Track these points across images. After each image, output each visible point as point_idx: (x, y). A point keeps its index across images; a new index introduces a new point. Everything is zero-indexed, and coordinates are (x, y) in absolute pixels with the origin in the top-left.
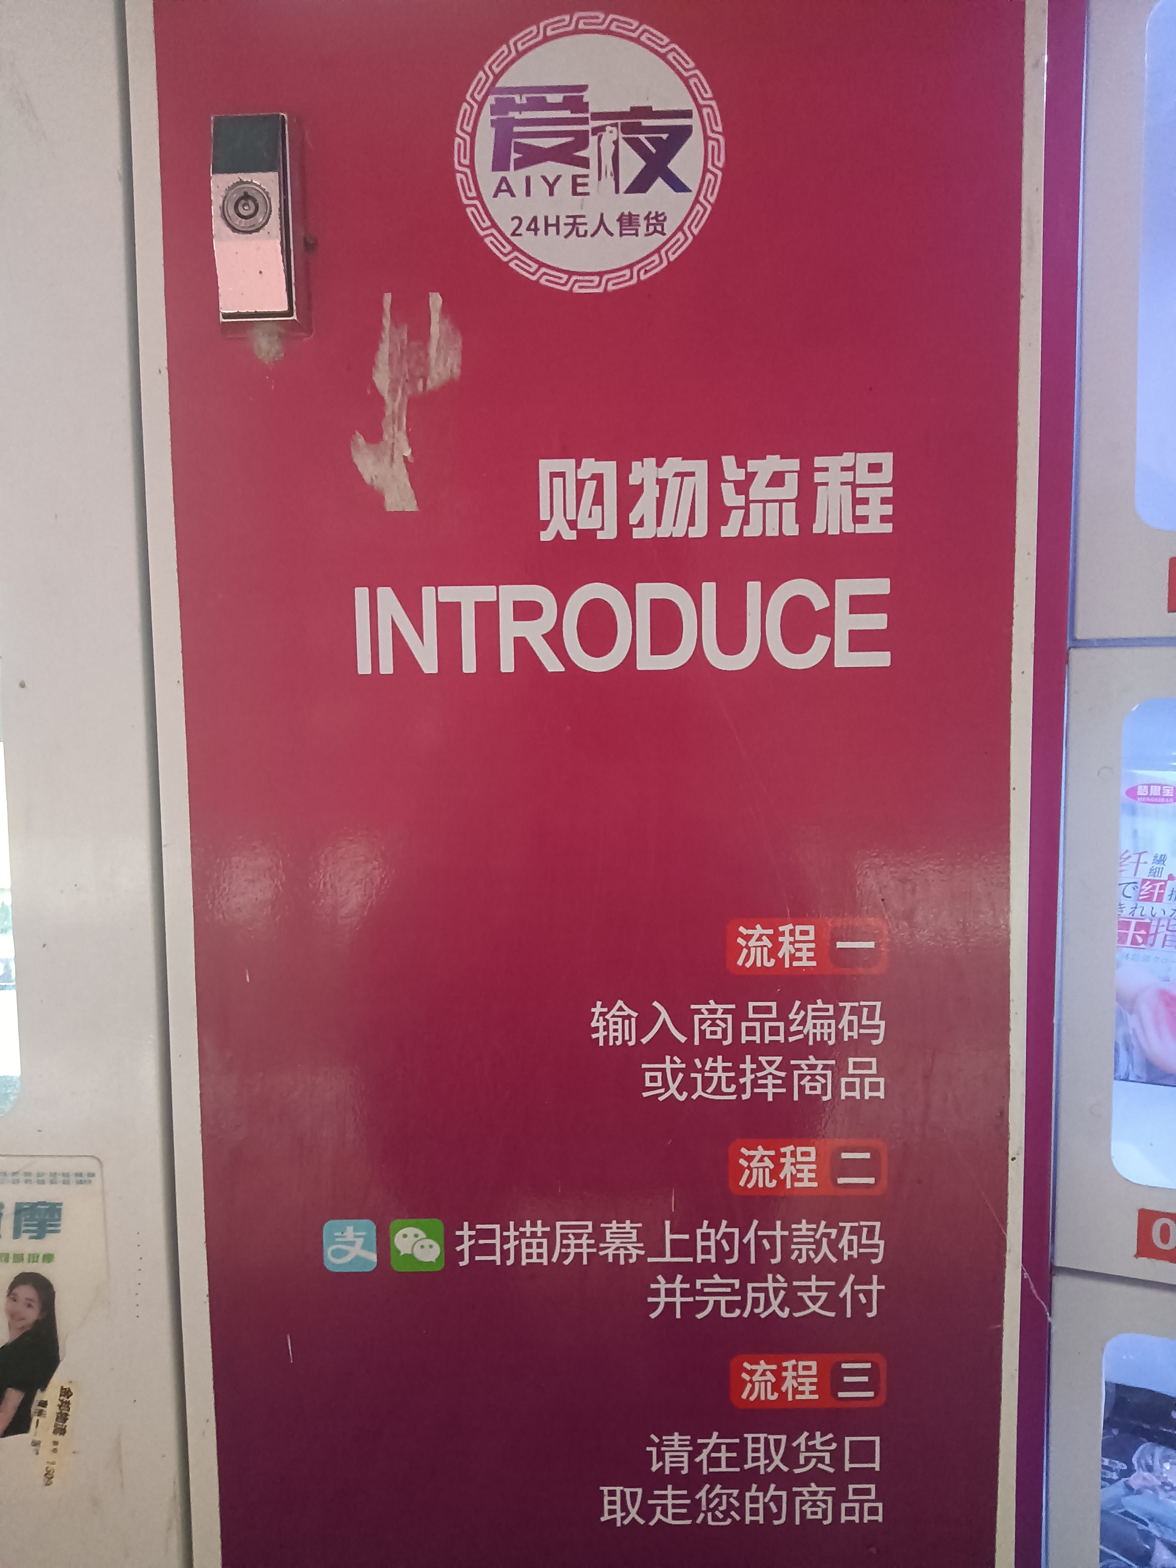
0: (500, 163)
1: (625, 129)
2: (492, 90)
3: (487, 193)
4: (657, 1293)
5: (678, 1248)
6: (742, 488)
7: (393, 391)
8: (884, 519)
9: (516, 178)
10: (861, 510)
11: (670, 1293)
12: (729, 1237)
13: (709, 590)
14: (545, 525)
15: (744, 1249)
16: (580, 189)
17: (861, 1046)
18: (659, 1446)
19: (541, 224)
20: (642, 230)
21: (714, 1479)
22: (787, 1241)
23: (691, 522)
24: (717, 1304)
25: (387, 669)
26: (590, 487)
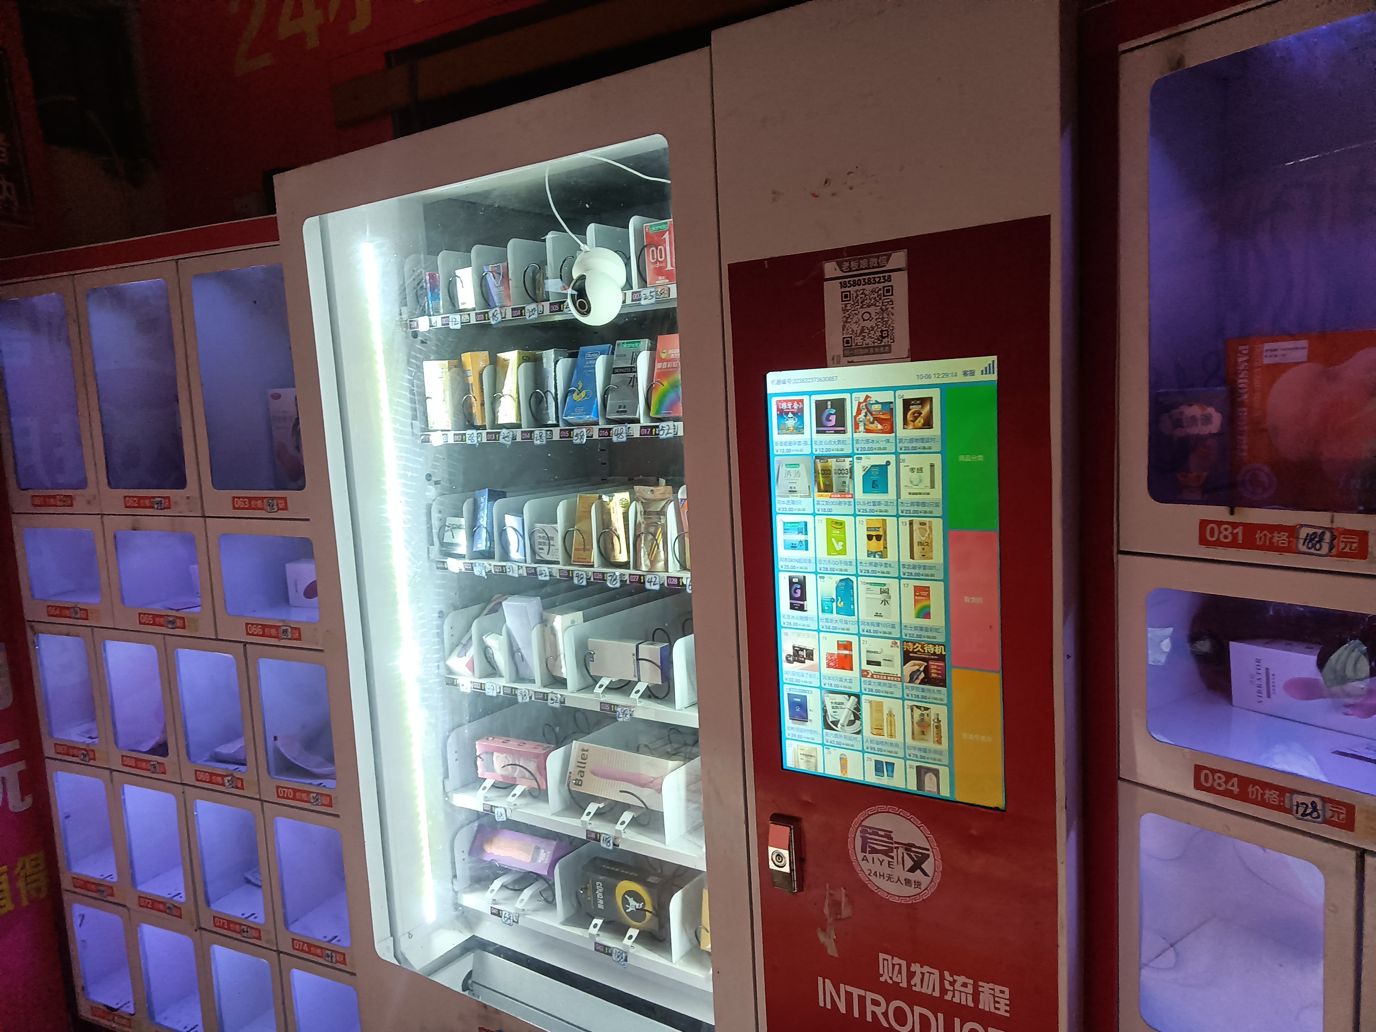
0: (863, 850)
1: (906, 849)
2: (860, 825)
3: (860, 858)
6: (952, 983)
7: (830, 916)
8: (1006, 1011)
9: (869, 856)
10: (997, 1005)
13: (941, 1016)
14: (882, 975)
16: (891, 866)
19: (878, 874)
20: (913, 885)
23: (934, 990)
25: (829, 1006)
26: (897, 967)
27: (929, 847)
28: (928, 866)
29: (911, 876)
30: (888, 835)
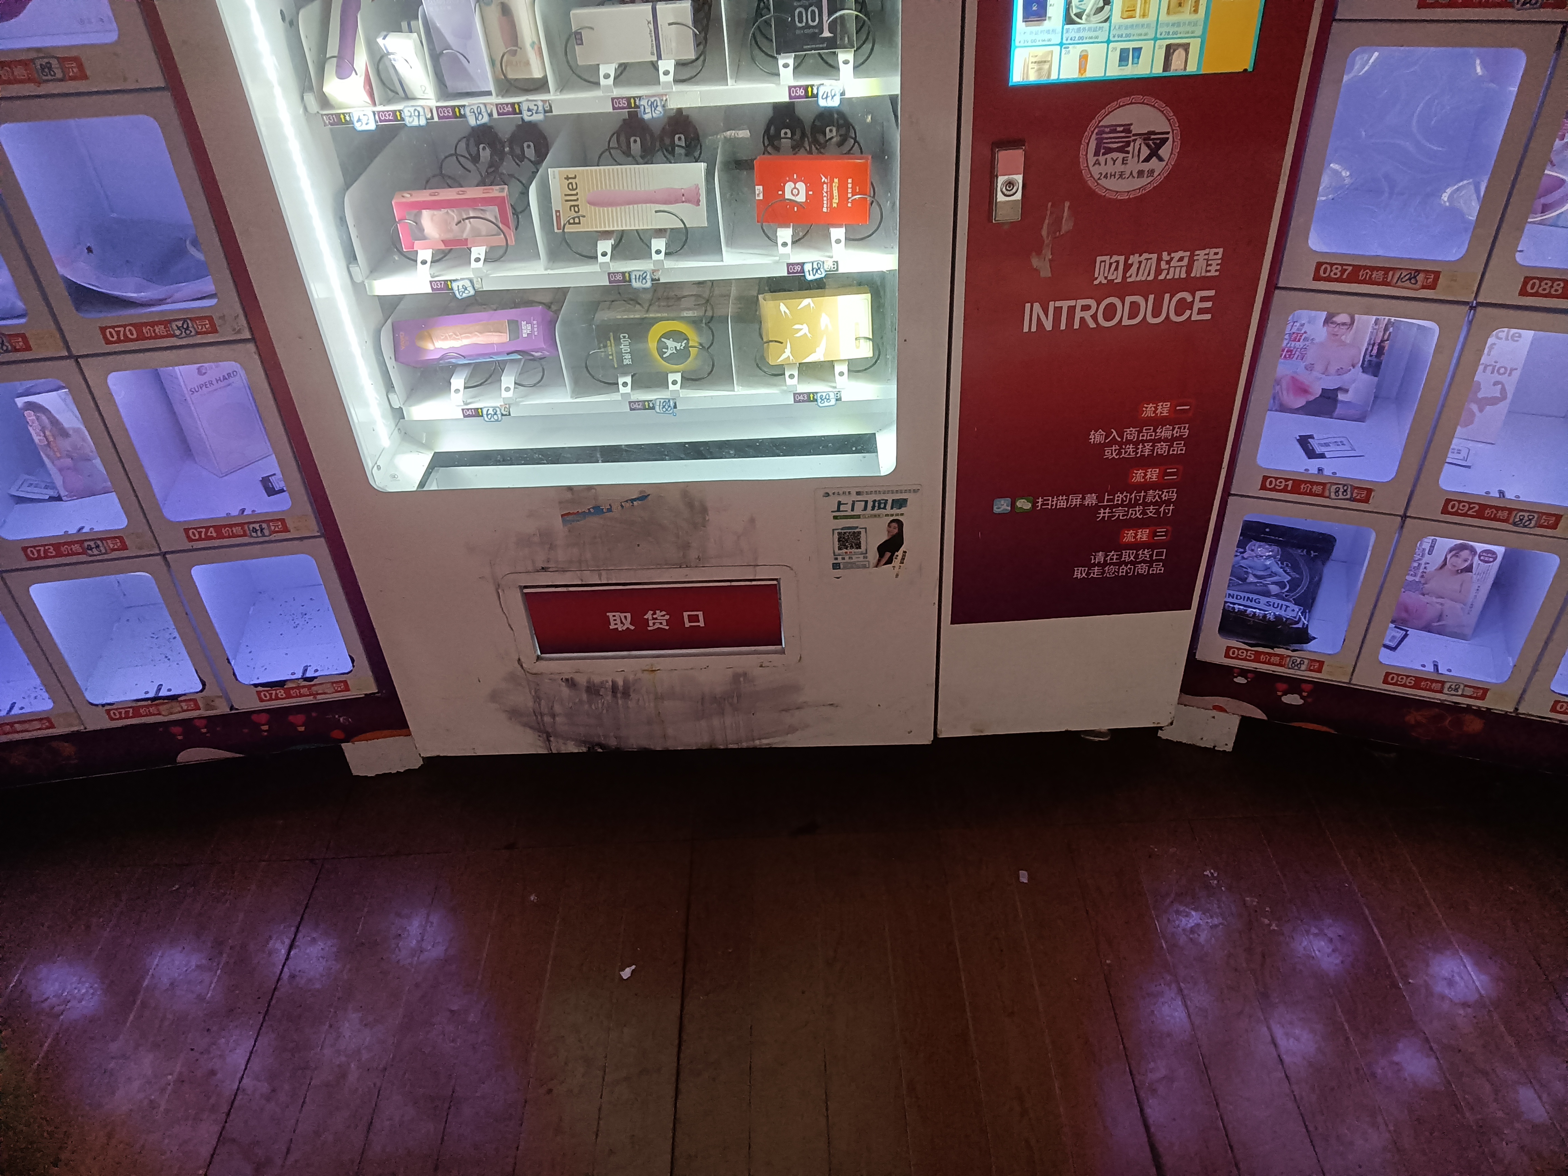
0: (1096, 154)
1: (1144, 139)
2: (1097, 126)
3: (1091, 164)
4: (1100, 513)
5: (1108, 500)
6: (1168, 262)
7: (1048, 237)
8: (1216, 271)
9: (1102, 159)
10: (1209, 268)
11: (1104, 513)
12: (1126, 496)
13: (1151, 297)
14: (1096, 278)
15: (1131, 499)
16: (1125, 162)
17: (1180, 438)
18: (1094, 556)
19: (1109, 175)
20: (1145, 176)
21: (1111, 564)
22: (1145, 497)
23: (1149, 275)
24: (1119, 515)
25: (1034, 329)
26: (1114, 266)
27: (1170, 130)
28: (1164, 152)
29: (1146, 167)
30: (1127, 129)
